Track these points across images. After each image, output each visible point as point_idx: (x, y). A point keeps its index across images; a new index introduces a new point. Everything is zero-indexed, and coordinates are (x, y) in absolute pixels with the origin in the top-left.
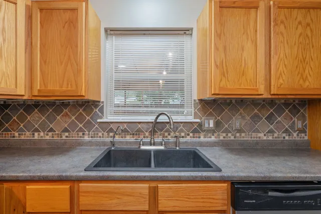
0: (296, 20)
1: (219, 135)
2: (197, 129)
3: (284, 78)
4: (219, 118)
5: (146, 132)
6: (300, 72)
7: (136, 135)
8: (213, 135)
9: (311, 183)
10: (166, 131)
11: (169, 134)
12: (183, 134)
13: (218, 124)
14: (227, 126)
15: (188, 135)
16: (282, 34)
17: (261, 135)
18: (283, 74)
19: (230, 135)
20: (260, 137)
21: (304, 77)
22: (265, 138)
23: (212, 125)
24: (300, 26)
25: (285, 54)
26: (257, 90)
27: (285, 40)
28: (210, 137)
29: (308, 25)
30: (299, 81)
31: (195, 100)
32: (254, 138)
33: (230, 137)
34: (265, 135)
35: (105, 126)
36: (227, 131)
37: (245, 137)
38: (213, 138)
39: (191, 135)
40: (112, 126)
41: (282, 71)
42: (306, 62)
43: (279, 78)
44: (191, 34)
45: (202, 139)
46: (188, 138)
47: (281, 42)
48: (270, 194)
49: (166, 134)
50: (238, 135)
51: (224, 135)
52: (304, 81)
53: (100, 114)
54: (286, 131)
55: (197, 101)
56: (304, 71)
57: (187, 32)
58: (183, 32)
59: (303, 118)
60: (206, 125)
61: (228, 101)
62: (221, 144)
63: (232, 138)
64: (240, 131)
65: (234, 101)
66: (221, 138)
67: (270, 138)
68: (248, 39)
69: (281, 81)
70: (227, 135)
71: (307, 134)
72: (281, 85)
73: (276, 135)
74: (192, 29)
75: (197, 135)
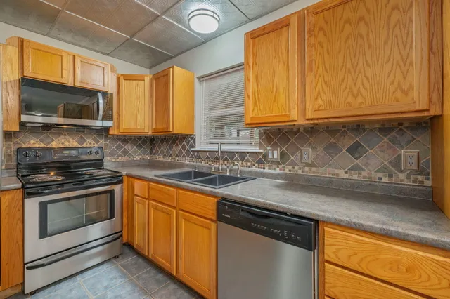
0: (340, 19)
1: (284, 167)
2: (262, 159)
3: (324, 98)
4: (284, 149)
6: (348, 87)
8: (278, 167)
12: (249, 164)
13: (282, 155)
14: (292, 158)
15: (254, 165)
16: (321, 44)
17: (340, 172)
18: (322, 93)
19: (296, 168)
20: (337, 175)
21: (355, 91)
22: (346, 176)
23: (275, 156)
24: (347, 26)
25: (325, 67)
26: (288, 116)
27: (325, 50)
28: (275, 169)
29: (361, 19)
30: (346, 98)
32: (329, 174)
33: (297, 171)
34: (346, 172)
35: (196, 153)
36: (293, 164)
37: (321, 173)
38: (278, 171)
39: (257, 165)
40: (200, 153)
41: (321, 90)
42: (357, 71)
43: (316, 99)
45: (267, 170)
46: (254, 168)
47: (320, 54)
50: (307, 169)
51: (290, 167)
52: (355, 97)
53: (194, 144)
54: (384, 170)
55: (262, 131)
56: (355, 84)
60: (270, 156)
61: (295, 130)
62: (284, 177)
63: (300, 172)
64: (310, 165)
65: (302, 129)
66: (287, 171)
67: (355, 177)
68: (279, 62)
69: (320, 101)
70: (293, 168)
71: (430, 177)
72: (319, 107)
73: (364, 174)
75: (261, 165)
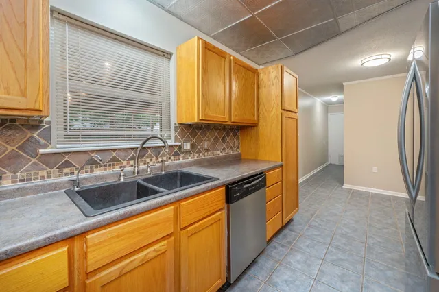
0: (242, 74)
1: (194, 155)
2: (177, 151)
4: (194, 141)
5: (124, 160)
7: (110, 165)
8: (190, 156)
9: (257, 175)
10: (147, 158)
11: (151, 160)
12: (165, 158)
13: (193, 146)
14: (199, 147)
15: (170, 158)
17: (219, 152)
19: (201, 154)
20: (218, 154)
22: (221, 154)
23: (189, 147)
26: (225, 118)
28: (187, 158)
29: (246, 79)
31: (175, 124)
32: (215, 155)
33: (201, 157)
34: (221, 152)
35: (53, 159)
36: (199, 152)
37: (210, 155)
38: (190, 159)
39: (172, 158)
40: (67, 158)
41: (236, 106)
43: (235, 111)
44: (170, 59)
45: (182, 160)
46: (170, 162)
48: (245, 186)
49: (148, 160)
50: (206, 154)
51: (197, 155)
53: (43, 141)
54: (231, 148)
55: (177, 125)
56: (245, 108)
57: (166, 55)
58: (162, 54)
59: (238, 139)
60: (185, 148)
62: (196, 163)
63: (203, 157)
64: (207, 150)
65: (203, 126)
66: (196, 158)
67: (224, 154)
70: (199, 155)
71: (240, 149)
72: (236, 116)
73: (226, 151)
74: (171, 54)
75: (177, 157)
